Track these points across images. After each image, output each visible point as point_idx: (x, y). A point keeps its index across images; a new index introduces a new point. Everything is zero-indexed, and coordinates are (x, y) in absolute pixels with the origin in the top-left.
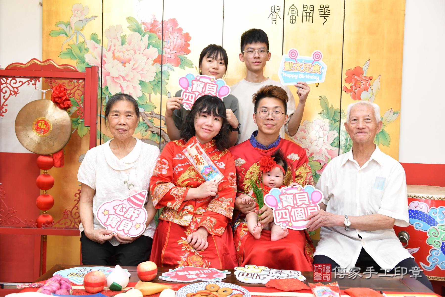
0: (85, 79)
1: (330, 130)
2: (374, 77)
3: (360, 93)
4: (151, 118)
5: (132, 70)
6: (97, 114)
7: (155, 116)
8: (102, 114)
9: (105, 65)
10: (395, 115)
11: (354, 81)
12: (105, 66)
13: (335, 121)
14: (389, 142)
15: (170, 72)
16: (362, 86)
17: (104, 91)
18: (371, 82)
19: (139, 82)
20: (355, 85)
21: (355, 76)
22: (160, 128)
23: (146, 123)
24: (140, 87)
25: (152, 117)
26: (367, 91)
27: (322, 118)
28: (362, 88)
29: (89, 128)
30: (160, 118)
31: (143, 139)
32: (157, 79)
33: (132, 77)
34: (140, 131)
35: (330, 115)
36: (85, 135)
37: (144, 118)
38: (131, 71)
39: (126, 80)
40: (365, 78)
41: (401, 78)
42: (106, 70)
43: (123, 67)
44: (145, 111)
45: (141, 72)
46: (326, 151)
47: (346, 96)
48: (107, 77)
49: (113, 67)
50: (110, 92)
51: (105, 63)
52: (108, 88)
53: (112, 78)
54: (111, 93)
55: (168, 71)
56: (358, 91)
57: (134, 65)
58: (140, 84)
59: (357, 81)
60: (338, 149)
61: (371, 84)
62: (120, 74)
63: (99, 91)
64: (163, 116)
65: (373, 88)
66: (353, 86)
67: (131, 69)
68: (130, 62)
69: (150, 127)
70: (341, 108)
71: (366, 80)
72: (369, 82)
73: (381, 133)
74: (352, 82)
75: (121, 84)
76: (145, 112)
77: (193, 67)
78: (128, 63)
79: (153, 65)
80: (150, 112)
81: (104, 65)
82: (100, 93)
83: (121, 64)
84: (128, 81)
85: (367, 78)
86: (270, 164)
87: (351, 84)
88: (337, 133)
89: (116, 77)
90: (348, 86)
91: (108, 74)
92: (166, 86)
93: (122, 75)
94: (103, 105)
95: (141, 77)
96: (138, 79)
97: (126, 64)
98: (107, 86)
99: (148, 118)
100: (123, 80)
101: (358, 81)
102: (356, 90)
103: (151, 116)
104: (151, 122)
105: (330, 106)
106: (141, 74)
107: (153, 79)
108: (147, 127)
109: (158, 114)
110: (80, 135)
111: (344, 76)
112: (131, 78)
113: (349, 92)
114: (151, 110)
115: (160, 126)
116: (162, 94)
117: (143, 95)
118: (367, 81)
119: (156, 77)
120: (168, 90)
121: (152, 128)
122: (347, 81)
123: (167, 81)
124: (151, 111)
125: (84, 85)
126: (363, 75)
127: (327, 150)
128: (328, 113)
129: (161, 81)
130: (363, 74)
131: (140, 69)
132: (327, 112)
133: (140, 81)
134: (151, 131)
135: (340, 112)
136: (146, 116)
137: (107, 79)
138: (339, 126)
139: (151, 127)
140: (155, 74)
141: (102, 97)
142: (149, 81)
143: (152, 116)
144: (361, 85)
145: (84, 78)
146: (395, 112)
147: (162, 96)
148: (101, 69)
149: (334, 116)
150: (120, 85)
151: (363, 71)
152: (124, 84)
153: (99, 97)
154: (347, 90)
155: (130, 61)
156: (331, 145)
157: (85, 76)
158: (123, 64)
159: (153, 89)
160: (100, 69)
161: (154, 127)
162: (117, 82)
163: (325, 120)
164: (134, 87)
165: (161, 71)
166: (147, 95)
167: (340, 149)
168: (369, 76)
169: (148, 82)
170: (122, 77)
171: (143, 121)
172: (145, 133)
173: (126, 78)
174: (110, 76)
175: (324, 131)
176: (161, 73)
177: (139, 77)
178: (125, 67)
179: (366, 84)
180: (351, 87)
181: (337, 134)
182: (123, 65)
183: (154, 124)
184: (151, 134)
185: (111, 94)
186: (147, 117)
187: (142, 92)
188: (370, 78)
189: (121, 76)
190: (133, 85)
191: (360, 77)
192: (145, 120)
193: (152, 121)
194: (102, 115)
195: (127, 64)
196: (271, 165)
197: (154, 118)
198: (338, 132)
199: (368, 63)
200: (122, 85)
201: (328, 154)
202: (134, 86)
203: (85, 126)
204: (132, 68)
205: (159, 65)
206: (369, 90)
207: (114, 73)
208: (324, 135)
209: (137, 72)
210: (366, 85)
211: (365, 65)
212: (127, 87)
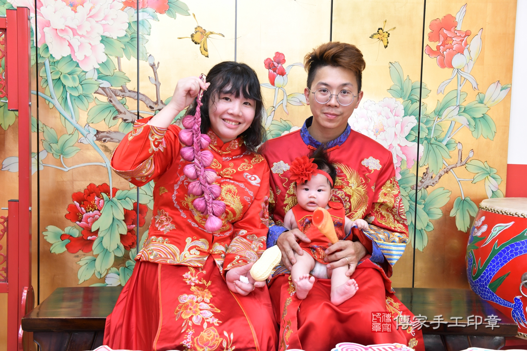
0: (6, 29)
1: (406, 114)
2: (473, 31)
3: (451, 56)
4: (122, 98)
5: (88, 17)
6: (31, 90)
7: (128, 94)
8: (39, 90)
9: (42, 8)
10: (503, 91)
11: (442, 39)
12: (42, 10)
13: (413, 101)
14: (494, 133)
15: (151, 21)
16: (454, 46)
17: (41, 52)
18: (468, 39)
19: (101, 39)
20: (443, 44)
21: (445, 31)
22: (137, 114)
23: (114, 106)
24: (102, 46)
25: (123, 96)
26: (462, 53)
27: (392, 97)
28: (454, 49)
29: (17, 113)
30: (136, 97)
31: (109, 132)
32: (130, 33)
33: (89, 30)
34: (105, 119)
35: (405, 92)
36: (11, 125)
37: (111, 97)
38: (87, 20)
39: (79, 35)
40: (459, 33)
41: (514, 34)
42: (43, 17)
43: (73, 12)
44: (112, 86)
45: (104, 22)
46: (399, 148)
47: (430, 62)
48: (46, 29)
49: (55, 12)
50: (51, 55)
51: (42, 5)
52: (48, 47)
53: (55, 31)
54: (53, 56)
55: (148, 20)
56: (448, 54)
57: (90, 10)
58: (102, 41)
59: (446, 38)
60: (417, 144)
61: (468, 43)
62: (67, 25)
63: (33, 53)
64: (141, 94)
65: (471, 49)
66: (440, 46)
67: (86, 17)
68: (84, 5)
69: (120, 112)
70: (423, 81)
71: (460, 36)
72: (465, 39)
73: (482, 120)
74: (439, 40)
75: (70, 41)
76: (112, 88)
77: (190, 15)
78: (82, 6)
79: (123, 9)
80: (121, 88)
81: (39, 9)
82: (35, 55)
83: (70, 8)
84: (82, 36)
85: (463, 34)
86: (307, 170)
87: (438, 42)
88: (416, 120)
89: (62, 30)
90: (434, 46)
91: (48, 24)
92: (146, 45)
93: (71, 26)
94: (40, 76)
95: (104, 30)
96: (98, 33)
97: (77, 8)
98: (46, 45)
99: (117, 97)
100: (74, 35)
101: (448, 39)
102: (445, 53)
103: (122, 94)
104: (122, 104)
105: (405, 78)
106: (104, 25)
107: (125, 33)
108: (116, 113)
109: (134, 92)
110: (2, 125)
111: (428, 31)
112: (87, 31)
113: (435, 56)
114: (123, 84)
115: (137, 111)
116: (140, 58)
117: (107, 60)
118: (462, 39)
119: (128, 30)
120: (150, 52)
121: (125, 113)
122: (431, 39)
123: (147, 37)
124: (122, 86)
125: (5, 39)
126: (456, 29)
127: (400, 146)
128: (402, 89)
129: (137, 37)
130: (456, 27)
131: (101, 16)
132: (401, 87)
133: (102, 36)
134: (122, 119)
135: (419, 86)
136: (114, 95)
137: (45, 33)
138: (419, 108)
139: (123, 112)
140: (128, 25)
141: (39, 62)
142: (118, 37)
143: (124, 94)
144: (453, 44)
145: (4, 27)
146: (504, 86)
147: (140, 61)
148: (34, 15)
149: (410, 93)
150: (68, 43)
151: (457, 23)
152: (75, 41)
153: (33, 62)
154: (431, 52)
155: (83, 3)
156: (406, 138)
157: (6, 25)
158: (72, 8)
159: (123, 49)
160: (32, 15)
161: (127, 112)
162: (64, 37)
163: (397, 100)
164: (93, 47)
165: (136, 20)
166: (115, 61)
167: (420, 145)
168: (465, 31)
169: (115, 38)
170: (72, 29)
171: (108, 103)
172: (113, 122)
173: (78, 32)
174: (50, 28)
175: (396, 117)
176: (137, 23)
177: (99, 30)
178: (76, 12)
179: (460, 42)
180: (438, 47)
181: (416, 122)
182: (72, 10)
183: (127, 108)
184: (123, 123)
185: (54, 58)
186: (116, 95)
187: (106, 54)
188: (467, 34)
189: (69, 27)
190: (90, 44)
191: (451, 31)
192: (113, 101)
193: (123, 102)
194: (39, 93)
195: (79, 9)
196: (309, 171)
197: (127, 98)
198: (416, 118)
199: (464, 10)
200: (71, 43)
201: (401, 152)
202: (93, 44)
203: (9, 110)
204: (88, 15)
205: (133, 11)
206: (466, 52)
207: (58, 23)
208: (397, 123)
209: (97, 22)
210: (461, 44)
211: (459, 13)
212: (81, 46)
